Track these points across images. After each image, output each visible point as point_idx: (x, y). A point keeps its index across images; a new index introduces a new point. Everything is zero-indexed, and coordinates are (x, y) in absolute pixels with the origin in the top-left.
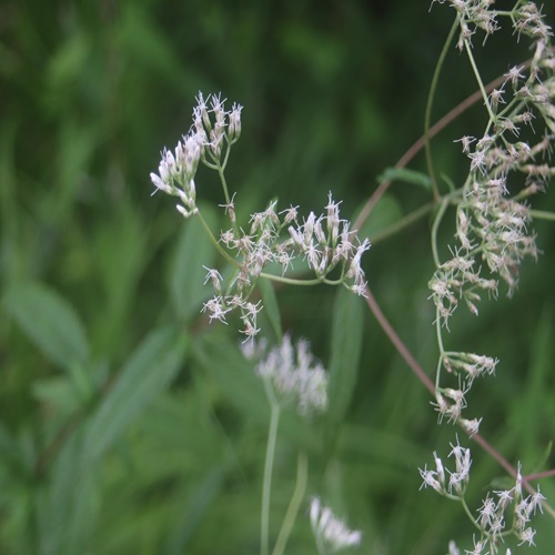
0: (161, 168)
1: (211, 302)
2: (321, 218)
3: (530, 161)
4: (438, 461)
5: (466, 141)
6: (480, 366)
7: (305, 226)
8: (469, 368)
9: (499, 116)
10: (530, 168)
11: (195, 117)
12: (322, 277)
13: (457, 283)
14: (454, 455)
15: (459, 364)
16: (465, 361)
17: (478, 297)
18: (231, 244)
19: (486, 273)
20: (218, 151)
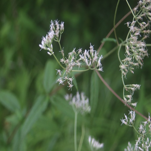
0: (42, 43)
1: (59, 79)
2: (88, 51)
3: (144, 29)
4: (126, 116)
5: (128, 23)
6: (135, 88)
7: (84, 54)
8: (132, 89)
9: (137, 15)
10: (145, 31)
11: (51, 27)
12: (90, 68)
13: (127, 65)
14: (130, 114)
15: (129, 88)
16: (131, 87)
17: (133, 69)
18: (63, 62)
19: (135, 61)
20: (58, 36)
